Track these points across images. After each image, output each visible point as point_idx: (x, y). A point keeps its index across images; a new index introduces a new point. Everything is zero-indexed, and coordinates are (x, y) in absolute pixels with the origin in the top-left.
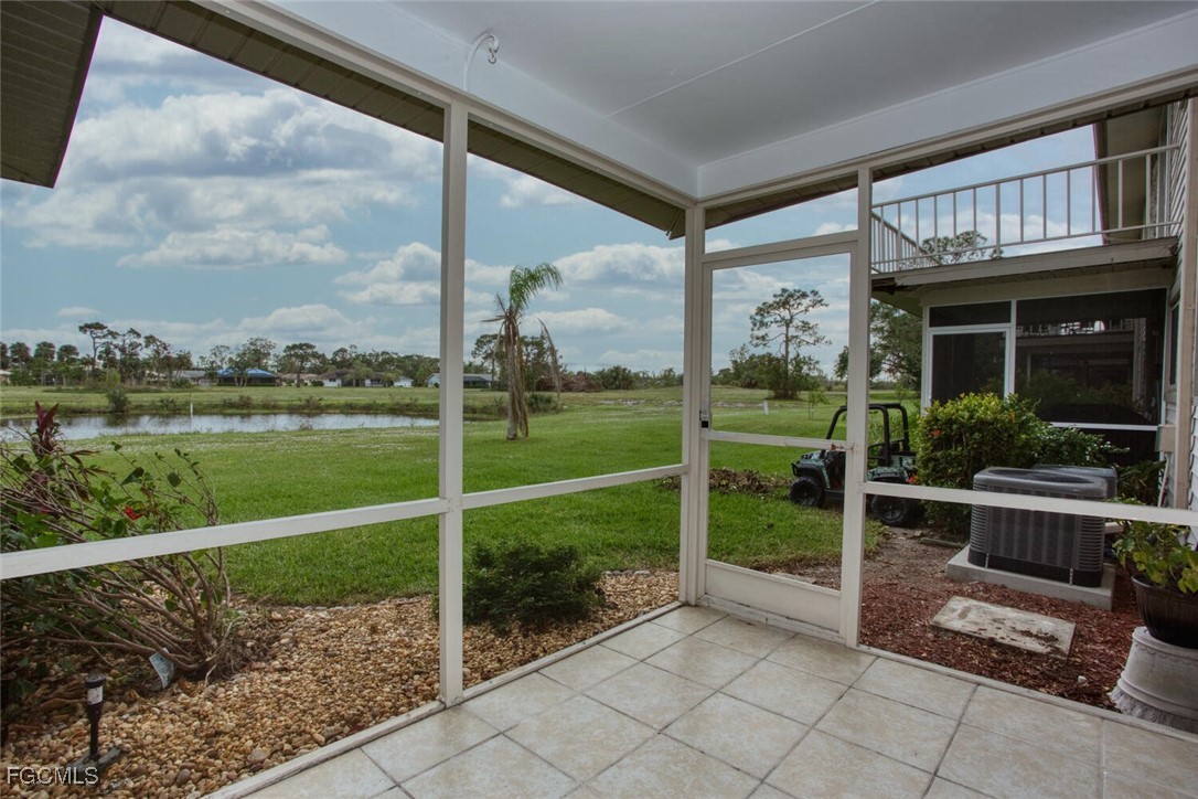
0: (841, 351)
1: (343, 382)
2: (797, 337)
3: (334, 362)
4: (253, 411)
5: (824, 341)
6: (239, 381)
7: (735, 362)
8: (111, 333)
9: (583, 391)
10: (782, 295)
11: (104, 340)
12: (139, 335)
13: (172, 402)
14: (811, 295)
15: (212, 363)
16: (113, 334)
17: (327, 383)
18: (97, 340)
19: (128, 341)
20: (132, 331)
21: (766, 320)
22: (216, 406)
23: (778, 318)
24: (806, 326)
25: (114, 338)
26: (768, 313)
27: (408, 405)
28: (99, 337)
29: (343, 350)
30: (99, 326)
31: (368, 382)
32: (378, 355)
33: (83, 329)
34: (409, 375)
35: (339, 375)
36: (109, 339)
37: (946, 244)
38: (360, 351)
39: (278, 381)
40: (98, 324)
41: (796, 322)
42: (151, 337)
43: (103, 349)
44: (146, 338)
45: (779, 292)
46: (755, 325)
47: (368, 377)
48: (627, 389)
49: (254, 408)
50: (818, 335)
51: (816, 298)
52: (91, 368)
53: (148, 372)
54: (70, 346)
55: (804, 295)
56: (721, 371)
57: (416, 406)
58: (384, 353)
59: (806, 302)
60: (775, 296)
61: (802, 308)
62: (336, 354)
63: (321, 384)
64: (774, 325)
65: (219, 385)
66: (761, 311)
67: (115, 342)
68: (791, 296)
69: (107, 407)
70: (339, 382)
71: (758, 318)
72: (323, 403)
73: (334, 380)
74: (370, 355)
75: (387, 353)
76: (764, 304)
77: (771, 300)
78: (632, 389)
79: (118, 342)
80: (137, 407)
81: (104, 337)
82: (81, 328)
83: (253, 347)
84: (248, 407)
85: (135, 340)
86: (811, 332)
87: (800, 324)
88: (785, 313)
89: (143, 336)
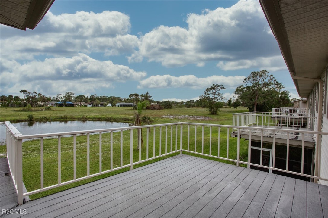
0: (229, 99)
1: (93, 105)
2: (217, 97)
3: (90, 99)
4: (68, 120)
5: (224, 99)
6: (64, 106)
7: (200, 99)
8: (28, 93)
9: (158, 109)
10: (213, 86)
11: (27, 95)
12: (36, 93)
13: (46, 117)
14: (221, 86)
15: (57, 99)
16: (29, 93)
17: (88, 106)
18: (25, 95)
19: (33, 95)
20: (34, 92)
21: (208, 93)
22: (58, 118)
23: (212, 92)
24: (219, 95)
25: (29, 94)
26: (209, 90)
27: (110, 118)
28: (25, 94)
29: (93, 96)
30: (25, 91)
31: (99, 105)
32: (102, 97)
33: (21, 92)
34: (111, 102)
35: (92, 103)
36: (28, 94)
37: (258, 73)
38: (97, 96)
39: (75, 105)
40: (25, 90)
41: (216, 93)
42: (40, 94)
43: (26, 97)
44: (38, 94)
45: (212, 85)
46: (205, 94)
47: (100, 104)
48: (171, 108)
49: (68, 119)
50: (223, 97)
51: (222, 87)
52: (23, 102)
53: (39, 103)
54: (17, 96)
55: (219, 86)
56: (196, 101)
57: (113, 118)
58: (104, 96)
59: (219, 88)
60: (211, 86)
61: (218, 89)
62: (91, 96)
63: (87, 106)
64: (211, 94)
65: (59, 106)
66: (207, 90)
67: (30, 95)
68: (215, 86)
69: (28, 119)
70: (91, 105)
71: (206, 92)
72: (87, 117)
73: (90, 105)
74: (100, 97)
75: (105, 96)
76: (208, 88)
77: (210, 87)
78: (172, 108)
79: (31, 95)
80: (36, 119)
81: (27, 94)
82: (20, 92)
83: (68, 95)
84: (67, 119)
85: (35, 94)
86: (221, 96)
87: (218, 94)
88: (214, 91)
89: (37, 94)
